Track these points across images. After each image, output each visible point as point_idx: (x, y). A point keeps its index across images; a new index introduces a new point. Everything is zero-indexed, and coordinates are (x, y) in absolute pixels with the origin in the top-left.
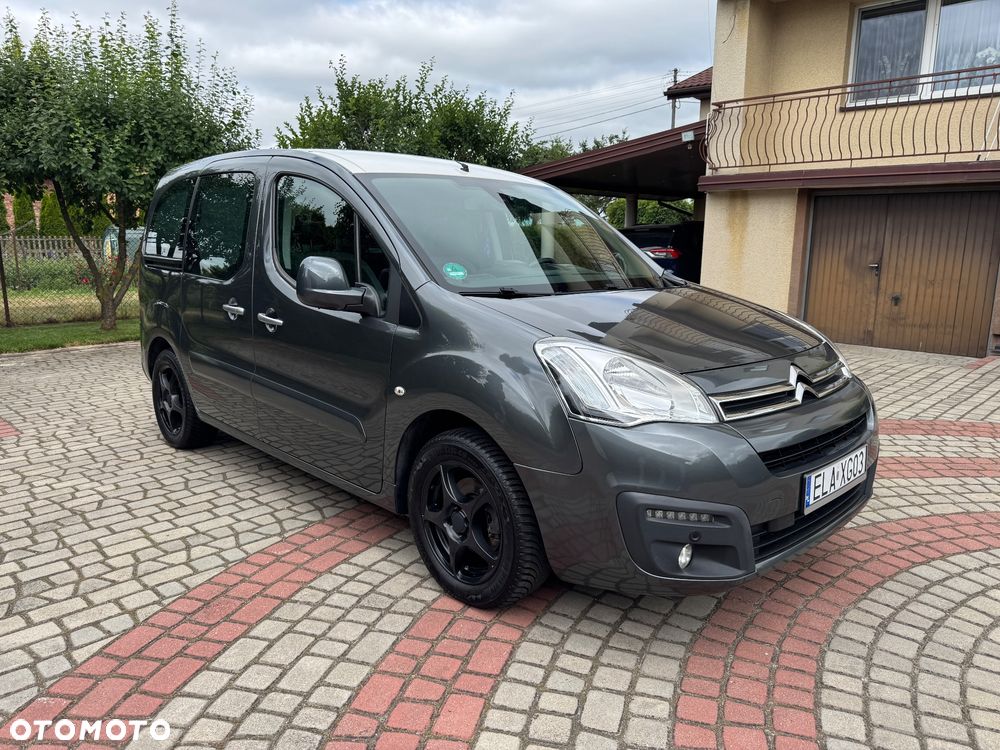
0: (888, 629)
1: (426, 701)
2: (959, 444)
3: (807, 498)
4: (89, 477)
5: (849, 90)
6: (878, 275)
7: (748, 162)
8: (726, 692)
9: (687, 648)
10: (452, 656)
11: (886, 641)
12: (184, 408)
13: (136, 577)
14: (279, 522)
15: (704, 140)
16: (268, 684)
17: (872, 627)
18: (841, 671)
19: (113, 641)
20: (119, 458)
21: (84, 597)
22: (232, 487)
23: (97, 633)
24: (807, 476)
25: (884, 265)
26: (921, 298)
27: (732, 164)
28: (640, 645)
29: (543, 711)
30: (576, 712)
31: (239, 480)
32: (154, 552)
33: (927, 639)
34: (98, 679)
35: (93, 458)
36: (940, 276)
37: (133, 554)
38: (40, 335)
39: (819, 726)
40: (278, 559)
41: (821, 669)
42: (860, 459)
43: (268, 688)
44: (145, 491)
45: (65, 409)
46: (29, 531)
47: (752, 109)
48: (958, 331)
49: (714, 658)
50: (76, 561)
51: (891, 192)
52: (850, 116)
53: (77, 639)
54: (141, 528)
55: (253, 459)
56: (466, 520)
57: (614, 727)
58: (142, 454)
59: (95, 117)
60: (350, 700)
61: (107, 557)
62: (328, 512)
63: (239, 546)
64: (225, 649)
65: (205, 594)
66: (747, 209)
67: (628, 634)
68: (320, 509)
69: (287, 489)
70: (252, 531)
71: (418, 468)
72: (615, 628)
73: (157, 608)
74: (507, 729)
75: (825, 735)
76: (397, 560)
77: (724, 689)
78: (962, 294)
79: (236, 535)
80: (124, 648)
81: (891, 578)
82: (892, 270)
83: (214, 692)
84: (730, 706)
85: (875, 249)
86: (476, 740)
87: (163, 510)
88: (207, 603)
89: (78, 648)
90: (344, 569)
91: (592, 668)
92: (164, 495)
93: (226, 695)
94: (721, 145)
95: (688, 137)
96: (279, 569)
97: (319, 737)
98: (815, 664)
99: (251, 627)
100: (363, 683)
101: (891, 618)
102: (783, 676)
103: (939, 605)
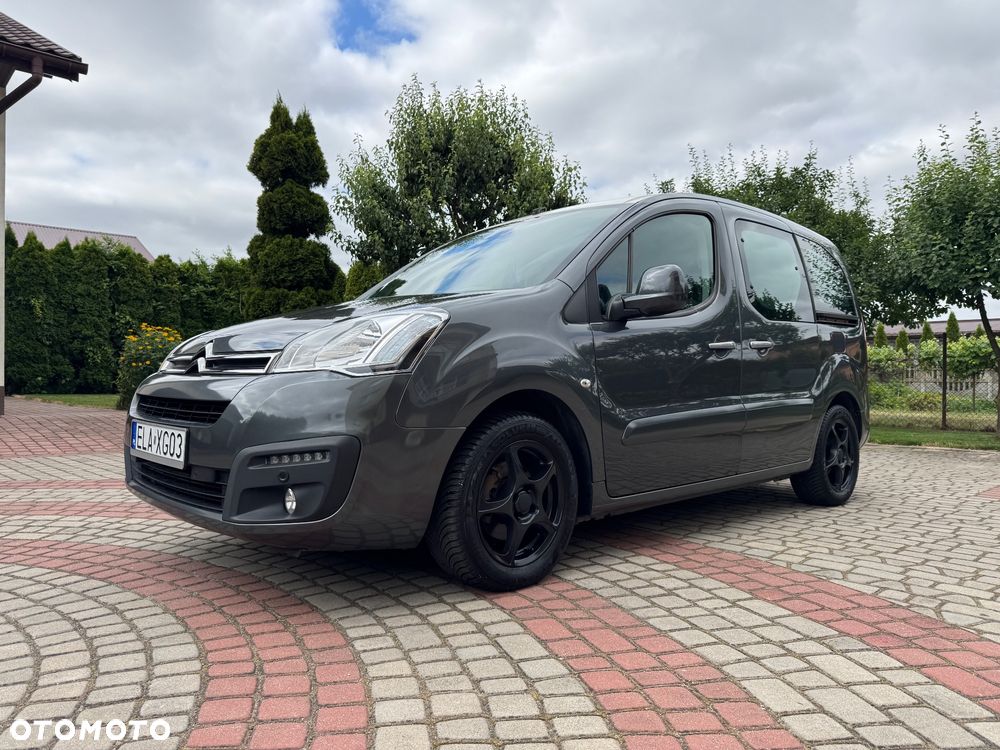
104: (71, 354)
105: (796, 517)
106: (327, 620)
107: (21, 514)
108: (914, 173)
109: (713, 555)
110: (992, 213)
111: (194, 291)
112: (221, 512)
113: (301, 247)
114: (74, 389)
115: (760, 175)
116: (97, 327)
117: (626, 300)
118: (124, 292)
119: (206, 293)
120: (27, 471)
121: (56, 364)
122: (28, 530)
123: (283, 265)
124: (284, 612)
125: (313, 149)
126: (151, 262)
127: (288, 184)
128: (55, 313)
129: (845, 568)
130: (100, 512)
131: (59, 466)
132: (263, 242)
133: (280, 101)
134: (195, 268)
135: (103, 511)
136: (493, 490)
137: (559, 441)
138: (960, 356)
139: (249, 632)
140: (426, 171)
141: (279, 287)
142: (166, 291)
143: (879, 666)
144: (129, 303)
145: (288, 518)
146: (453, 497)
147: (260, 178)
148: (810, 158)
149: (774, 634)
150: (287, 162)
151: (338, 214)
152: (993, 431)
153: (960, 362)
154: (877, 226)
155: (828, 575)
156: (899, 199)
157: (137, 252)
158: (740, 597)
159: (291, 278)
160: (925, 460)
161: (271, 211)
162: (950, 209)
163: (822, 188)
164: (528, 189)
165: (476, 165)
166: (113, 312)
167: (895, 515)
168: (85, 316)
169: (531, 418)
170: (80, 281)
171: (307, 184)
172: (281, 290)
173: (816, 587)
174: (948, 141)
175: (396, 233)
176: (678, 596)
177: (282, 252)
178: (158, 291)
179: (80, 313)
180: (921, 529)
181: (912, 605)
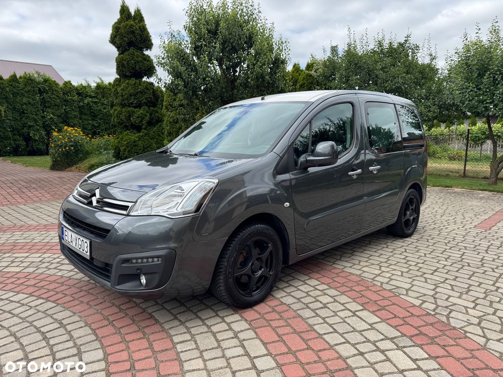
104: (23, 135)
105: (387, 247)
106: (164, 330)
107: (9, 253)
108: (461, 47)
109: (345, 277)
110: (498, 73)
111: (86, 101)
112: (110, 282)
113: (140, 85)
114: (27, 153)
115: (381, 46)
116: (35, 121)
117: (308, 159)
118: (48, 102)
119: (92, 102)
120: (8, 217)
121: (16, 140)
122: (14, 264)
123: (131, 95)
124: (143, 324)
125: (144, 29)
126: (61, 84)
127: (132, 50)
128: (13, 113)
129: (407, 286)
130: (48, 250)
131: (25, 213)
132: (120, 82)
133: (124, 3)
134: (85, 87)
135: (50, 249)
136: (242, 262)
137: (273, 234)
138: (476, 133)
139: (127, 340)
140: (205, 45)
141: (130, 107)
142: (70, 101)
143: (418, 358)
144: (52, 107)
145: (142, 288)
146: (221, 270)
147: (116, 47)
148: (408, 37)
149: (372, 335)
150: (131, 38)
151: (159, 66)
152: (488, 178)
153: (476, 136)
154: (440, 72)
155: (399, 292)
156: (452, 60)
157: (53, 80)
158: (357, 309)
159: (135, 102)
160: (453, 199)
161: (123, 65)
162: (477, 69)
163: (413, 53)
164: (260, 54)
165: (232, 41)
166: (43, 112)
167: (434, 243)
168: (29, 115)
169: (260, 225)
170: (24, 96)
171: (141, 49)
172: (131, 109)
173: (394, 301)
174: (480, 32)
175: (190, 80)
176: (328, 308)
177: (130, 87)
178: (66, 101)
179: (26, 113)
180: (446, 255)
181: (436, 314)
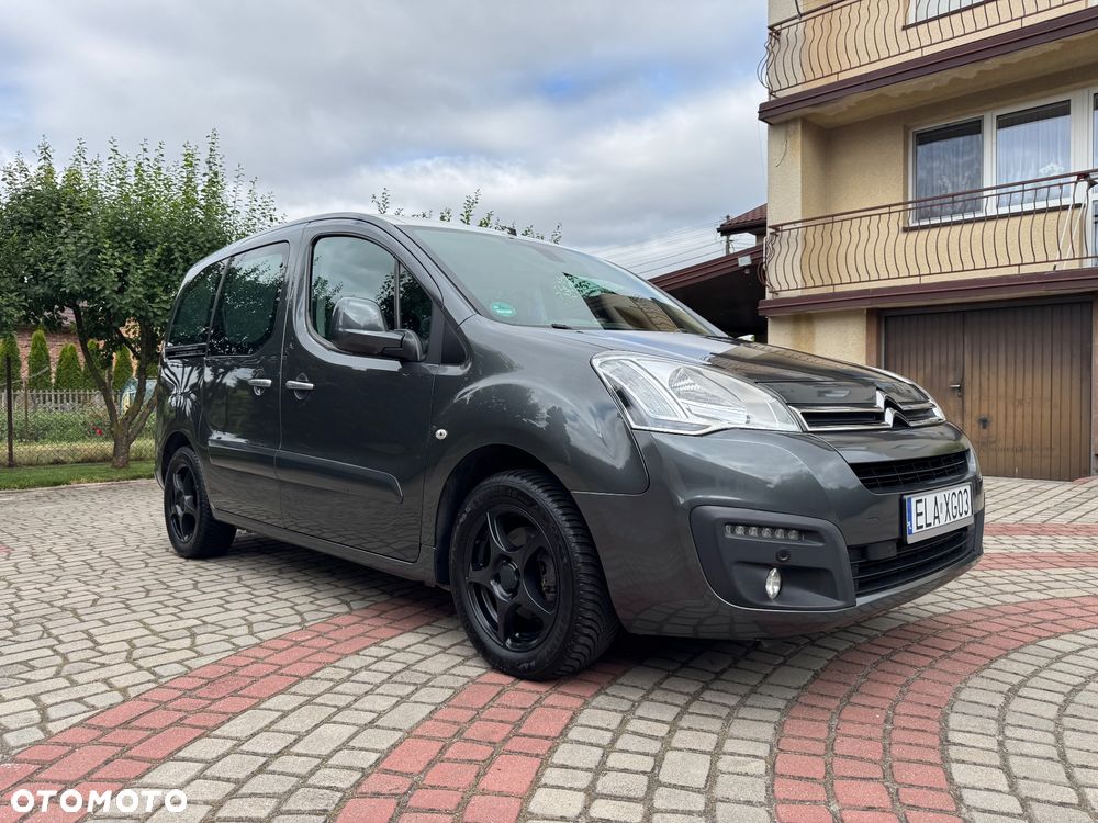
0: (1020, 693)
1: (470, 761)
2: (1074, 542)
3: (908, 524)
4: (85, 582)
5: (910, 206)
6: (962, 397)
7: (810, 284)
8: (833, 749)
9: (782, 714)
10: (501, 722)
11: (1017, 704)
12: (199, 507)
13: (129, 659)
14: (300, 614)
15: (762, 264)
16: (279, 749)
17: (1001, 692)
18: (970, 731)
19: (97, 714)
20: (121, 567)
21: (68, 677)
22: (248, 586)
23: (79, 707)
24: (906, 497)
25: (967, 385)
26: (1011, 419)
27: (793, 286)
28: (725, 712)
29: (612, 769)
30: (653, 769)
31: (255, 581)
32: (153, 640)
33: (1067, 702)
34: (74, 747)
35: (91, 567)
36: (1029, 394)
37: (129, 641)
38: (45, 473)
39: (950, 779)
40: (297, 643)
41: (945, 729)
42: (965, 496)
43: (279, 752)
44: (148, 591)
45: (63, 530)
46: (11, 624)
47: (811, 230)
48: (1056, 453)
49: (816, 721)
50: (60, 649)
51: (965, 308)
52: (913, 235)
53: (52, 713)
54: (140, 621)
55: (272, 565)
56: (517, 572)
57: (701, 783)
58: (146, 563)
59: (124, 240)
60: (378, 761)
61: (97, 644)
62: (355, 605)
63: (252, 634)
64: (229, 720)
65: (211, 673)
66: (812, 333)
67: (710, 702)
68: (347, 604)
69: (310, 587)
70: (268, 621)
71: (461, 521)
72: (695, 697)
73: (154, 685)
74: (569, 785)
75: (959, 787)
76: (435, 643)
77: (830, 747)
78: (1056, 412)
79: (250, 625)
80: (108, 720)
81: (1016, 650)
82: (976, 389)
83: (215, 755)
84: (838, 762)
85: (955, 369)
86: (532, 796)
87: (166, 606)
88: (210, 681)
89: (54, 721)
90: (374, 651)
91: (669, 732)
92: (169, 594)
93: (228, 758)
94: (780, 268)
95: (745, 261)
96: (297, 653)
97: (340, 795)
98: (938, 725)
99: (262, 700)
100: (394, 746)
101: (1022, 684)
102: (898, 735)
103: (1077, 672)
